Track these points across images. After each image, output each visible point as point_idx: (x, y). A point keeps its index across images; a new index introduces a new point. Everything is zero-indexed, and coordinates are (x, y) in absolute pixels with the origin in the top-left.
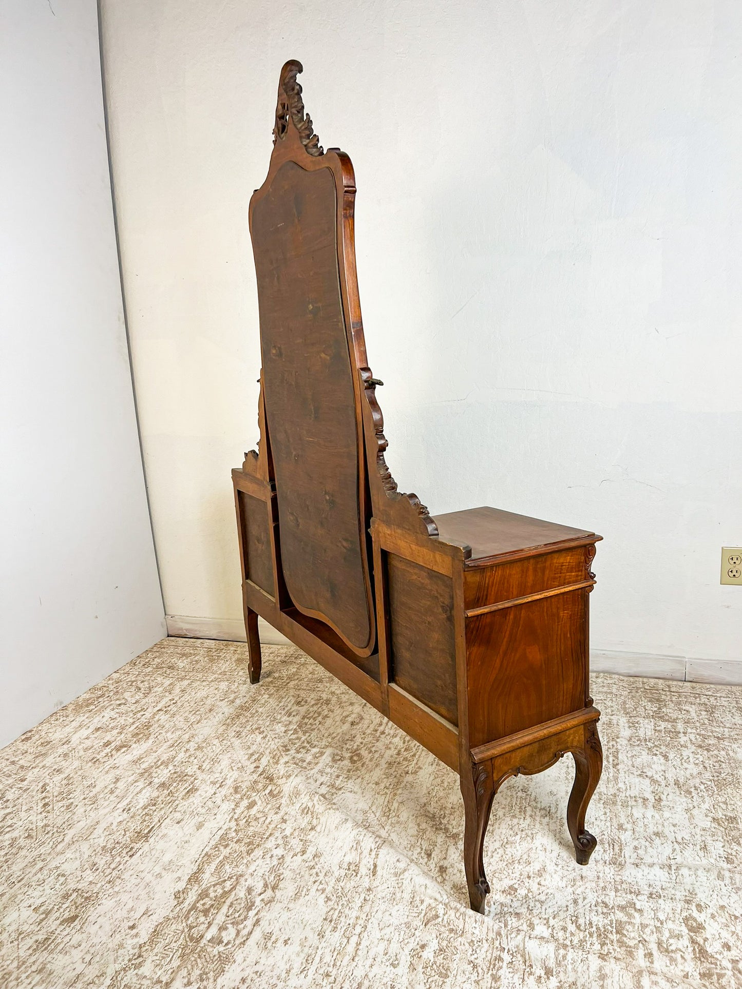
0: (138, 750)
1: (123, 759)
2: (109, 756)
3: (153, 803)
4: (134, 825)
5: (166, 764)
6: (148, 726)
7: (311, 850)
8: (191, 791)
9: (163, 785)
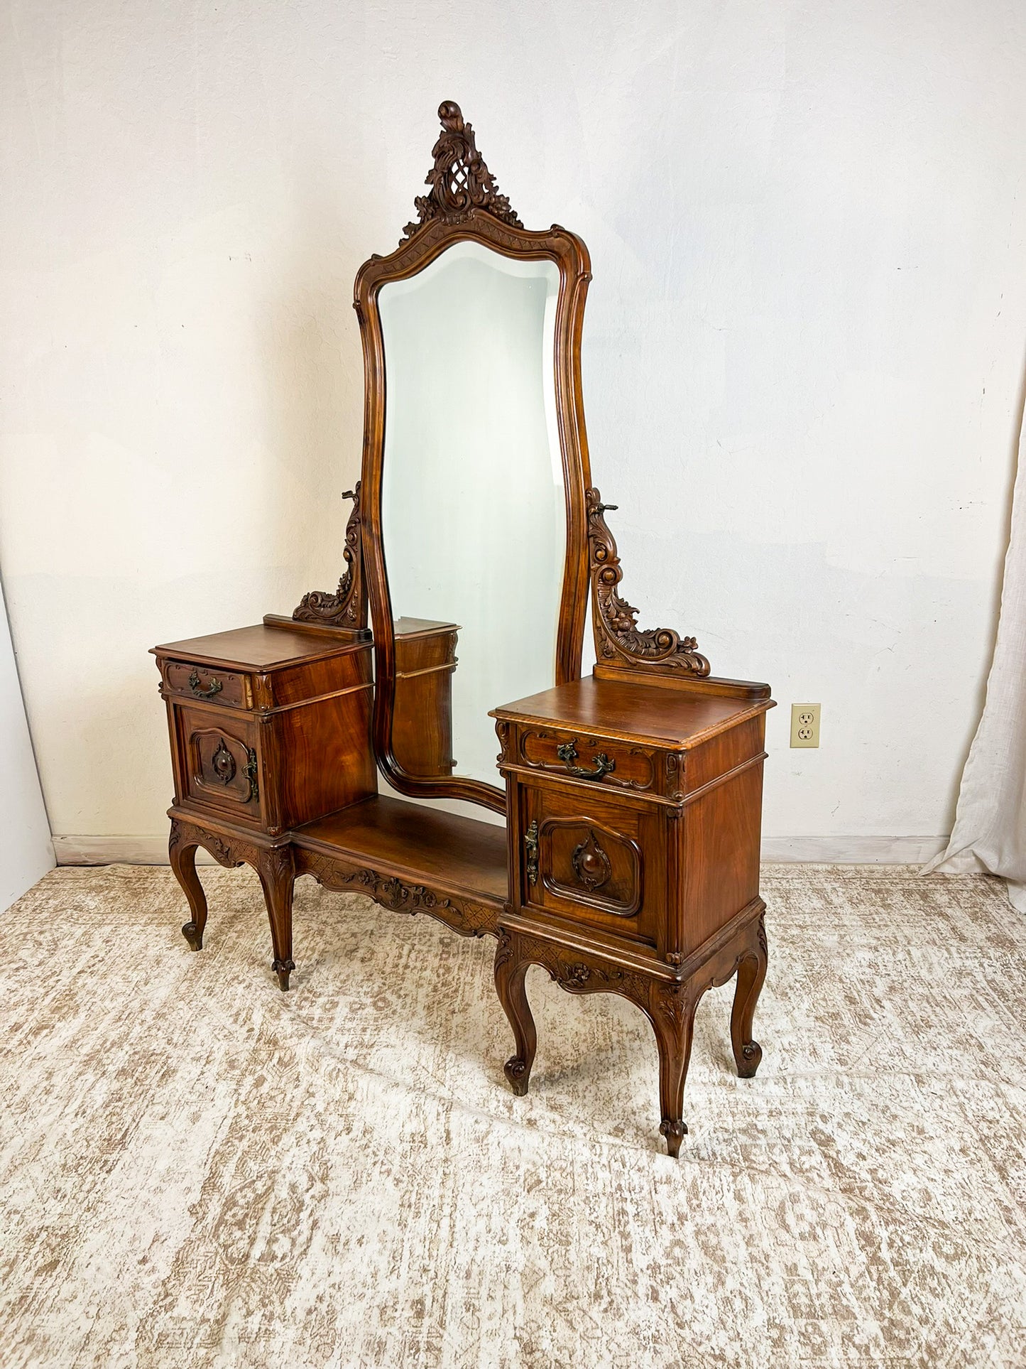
0: (67, 1029)
1: (48, 1045)
2: (25, 1043)
3: (117, 1097)
4: (100, 1130)
5: (117, 1044)
6: (71, 995)
7: (357, 1127)
8: (167, 1075)
9: (122, 1072)
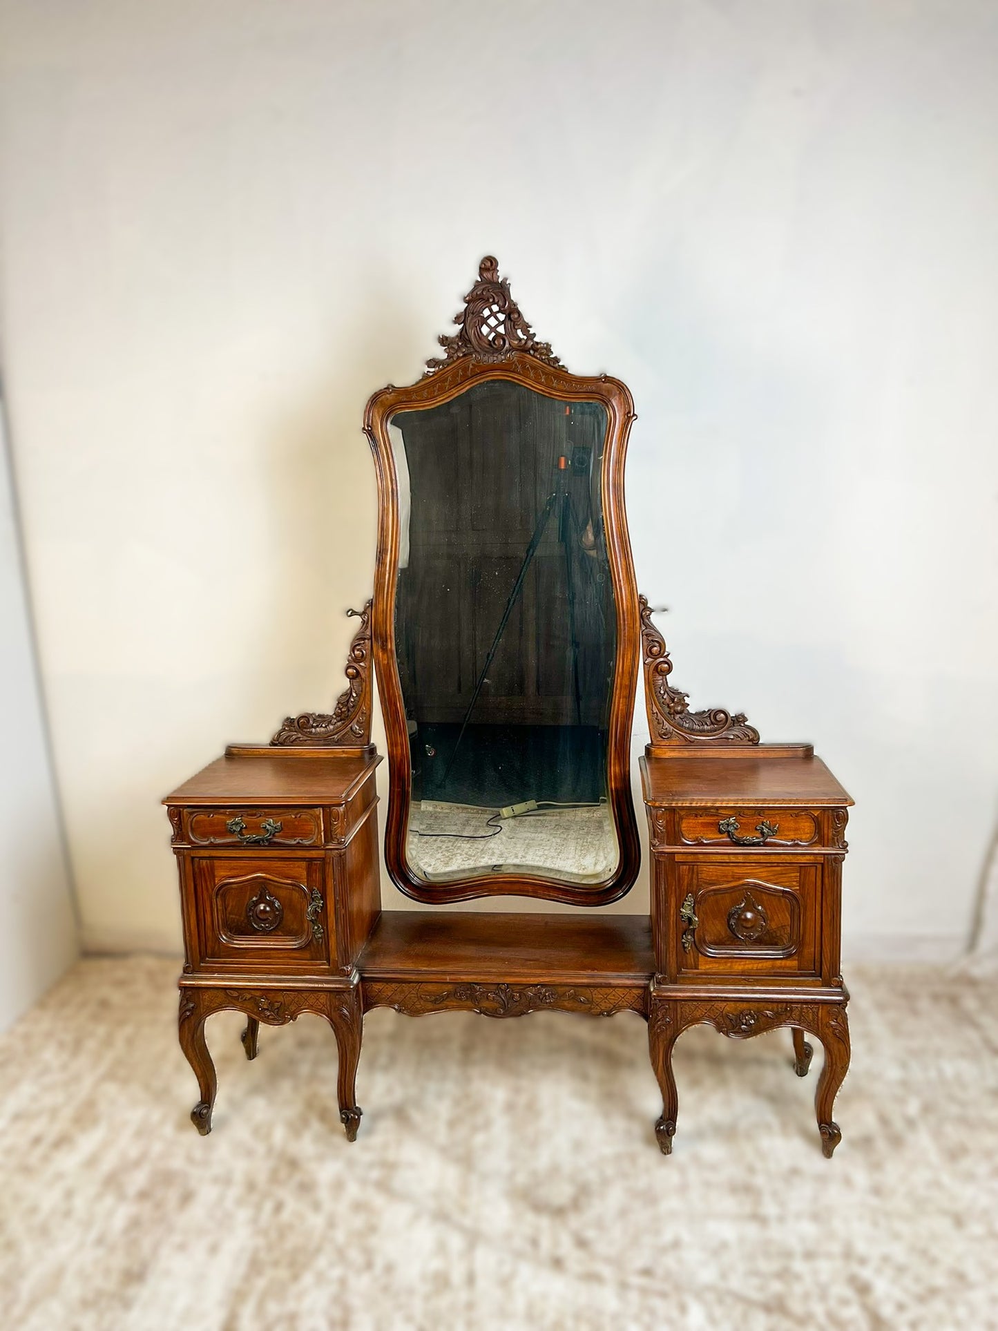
1: (69, 1161)
2: (46, 1159)
7: (379, 1264)
